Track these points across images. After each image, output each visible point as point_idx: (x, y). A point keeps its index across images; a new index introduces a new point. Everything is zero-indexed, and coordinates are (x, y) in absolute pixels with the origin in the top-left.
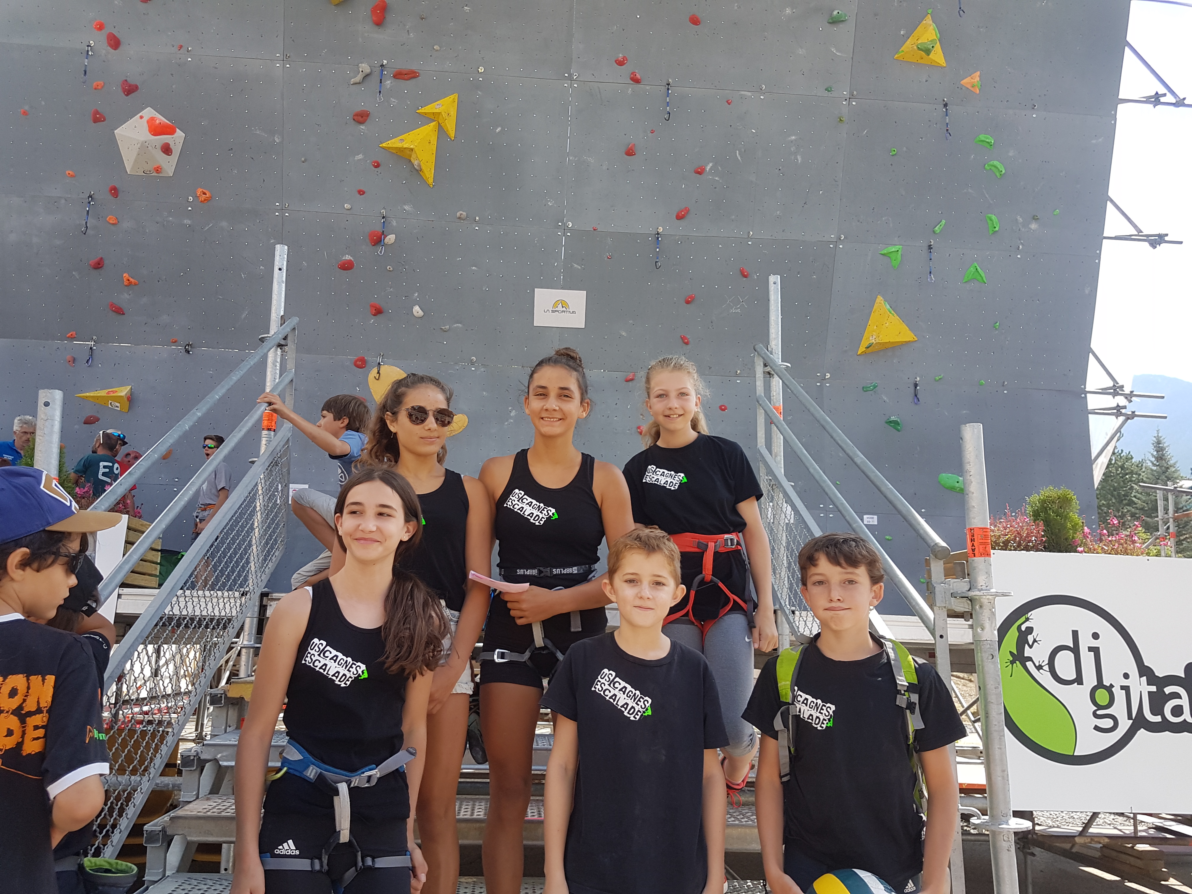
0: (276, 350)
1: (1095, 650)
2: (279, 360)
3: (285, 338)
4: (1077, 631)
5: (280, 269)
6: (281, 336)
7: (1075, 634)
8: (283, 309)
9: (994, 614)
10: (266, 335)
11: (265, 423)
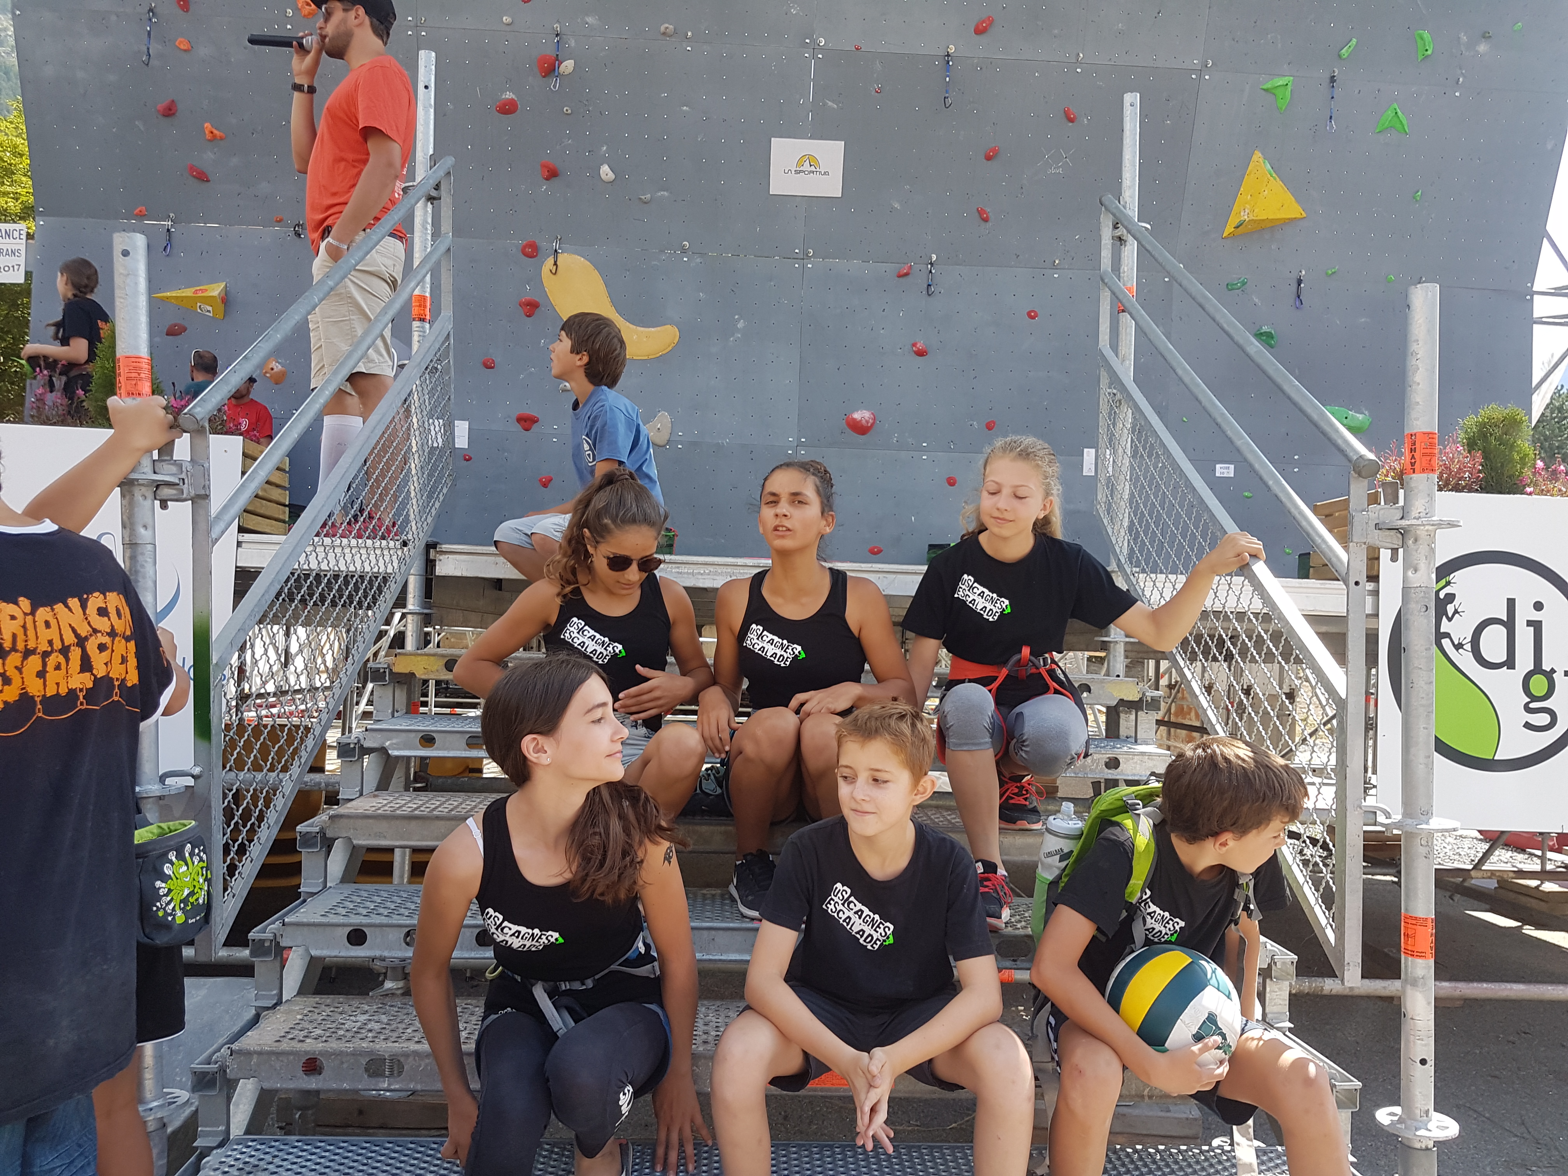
0: (426, 206)
1: (1536, 626)
2: (430, 221)
3: (437, 187)
4: (1514, 599)
5: (426, 87)
6: (432, 182)
7: (1511, 603)
8: (432, 145)
9: (1433, 550)
10: (411, 184)
11: (415, 311)
